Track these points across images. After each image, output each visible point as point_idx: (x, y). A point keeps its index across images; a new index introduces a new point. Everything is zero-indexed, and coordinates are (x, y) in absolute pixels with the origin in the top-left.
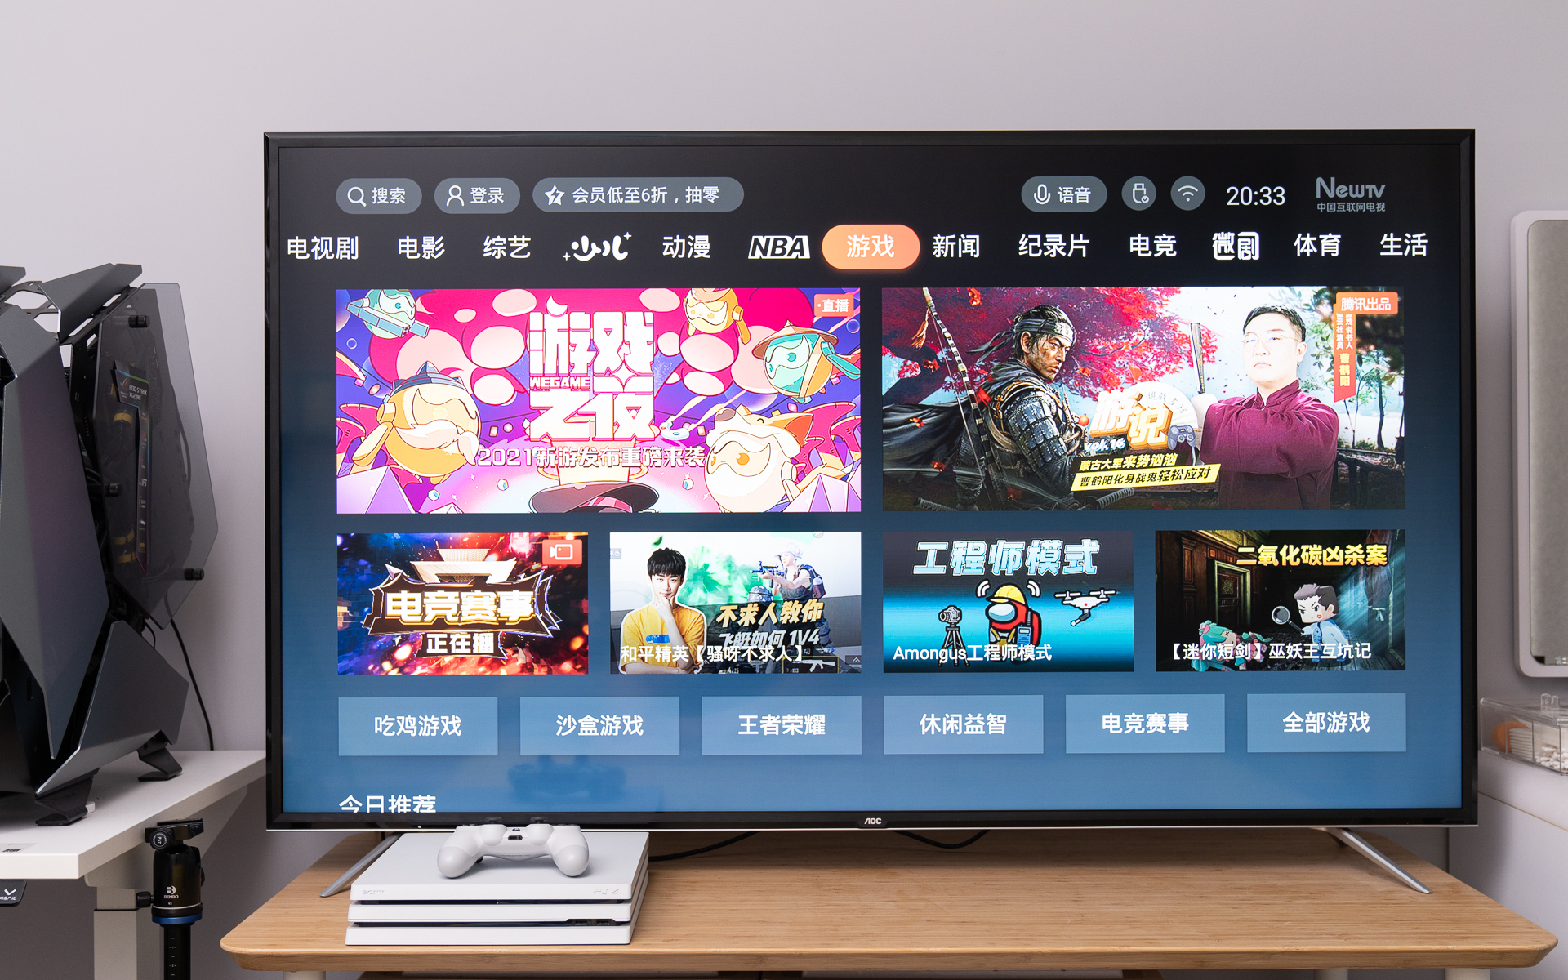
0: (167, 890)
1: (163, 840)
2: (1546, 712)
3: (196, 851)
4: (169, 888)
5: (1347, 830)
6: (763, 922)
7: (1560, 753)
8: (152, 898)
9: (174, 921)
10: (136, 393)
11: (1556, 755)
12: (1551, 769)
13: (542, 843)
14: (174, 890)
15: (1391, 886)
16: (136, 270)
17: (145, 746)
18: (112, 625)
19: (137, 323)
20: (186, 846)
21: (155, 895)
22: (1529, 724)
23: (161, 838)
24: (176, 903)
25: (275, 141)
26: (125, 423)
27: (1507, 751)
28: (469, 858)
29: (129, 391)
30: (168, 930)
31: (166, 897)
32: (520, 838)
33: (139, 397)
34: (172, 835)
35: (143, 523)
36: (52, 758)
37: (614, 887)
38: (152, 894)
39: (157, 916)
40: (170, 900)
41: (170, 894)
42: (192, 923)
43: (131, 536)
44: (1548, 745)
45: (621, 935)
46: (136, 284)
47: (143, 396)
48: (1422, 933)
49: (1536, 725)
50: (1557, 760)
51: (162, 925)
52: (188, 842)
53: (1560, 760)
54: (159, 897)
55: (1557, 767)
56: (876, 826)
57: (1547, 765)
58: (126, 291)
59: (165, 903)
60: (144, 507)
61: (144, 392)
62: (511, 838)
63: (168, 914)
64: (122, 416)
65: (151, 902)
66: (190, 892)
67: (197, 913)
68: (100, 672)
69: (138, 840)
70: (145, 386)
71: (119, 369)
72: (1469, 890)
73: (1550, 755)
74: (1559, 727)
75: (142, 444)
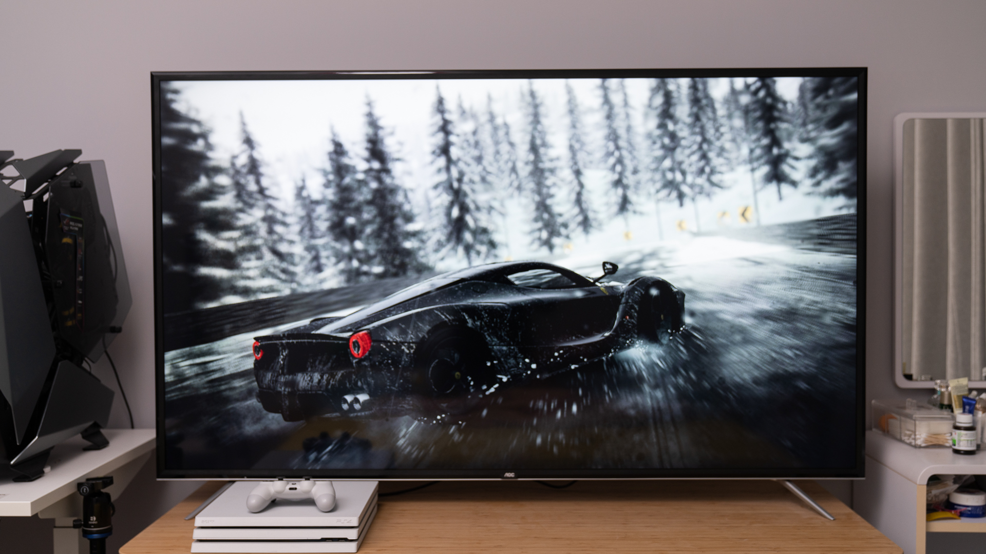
0: (90, 518)
1: (86, 490)
2: (908, 411)
3: (108, 496)
4: (92, 518)
5: (789, 481)
6: (438, 538)
7: (915, 435)
8: (82, 523)
9: (96, 536)
10: (75, 226)
11: (913, 436)
12: (910, 444)
13: (309, 492)
14: (95, 518)
15: (810, 514)
16: (78, 152)
17: (86, 430)
18: (60, 364)
19: (75, 185)
20: (102, 493)
21: (84, 521)
22: (898, 417)
23: (85, 489)
24: (95, 526)
25: (157, 76)
26: (68, 244)
27: (887, 432)
28: (265, 501)
29: (69, 225)
30: (93, 542)
31: (90, 523)
32: (296, 489)
33: (77, 229)
34: (92, 487)
35: (80, 302)
36: (18, 444)
37: (349, 519)
38: (82, 520)
39: (85, 534)
40: (92, 524)
41: (93, 521)
42: (106, 537)
43: (72, 310)
44: (909, 430)
45: (352, 547)
46: (76, 161)
47: (80, 228)
48: (824, 547)
49: (903, 418)
50: (913, 439)
51: (89, 539)
52: (104, 491)
53: (915, 439)
54: (86, 523)
55: (913, 444)
56: (511, 478)
57: (908, 441)
58: (71, 165)
59: (90, 526)
60: (81, 293)
61: (80, 225)
62: (291, 489)
63: (92, 533)
64: (67, 240)
65: (82, 525)
66: (104, 519)
67: (109, 532)
68: (51, 392)
69: (74, 490)
70: (80, 222)
71: (63, 213)
72: (858, 518)
73: (910, 436)
74: (915, 420)
75: (79, 256)
